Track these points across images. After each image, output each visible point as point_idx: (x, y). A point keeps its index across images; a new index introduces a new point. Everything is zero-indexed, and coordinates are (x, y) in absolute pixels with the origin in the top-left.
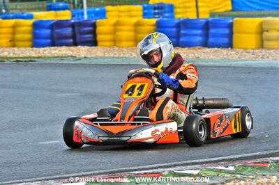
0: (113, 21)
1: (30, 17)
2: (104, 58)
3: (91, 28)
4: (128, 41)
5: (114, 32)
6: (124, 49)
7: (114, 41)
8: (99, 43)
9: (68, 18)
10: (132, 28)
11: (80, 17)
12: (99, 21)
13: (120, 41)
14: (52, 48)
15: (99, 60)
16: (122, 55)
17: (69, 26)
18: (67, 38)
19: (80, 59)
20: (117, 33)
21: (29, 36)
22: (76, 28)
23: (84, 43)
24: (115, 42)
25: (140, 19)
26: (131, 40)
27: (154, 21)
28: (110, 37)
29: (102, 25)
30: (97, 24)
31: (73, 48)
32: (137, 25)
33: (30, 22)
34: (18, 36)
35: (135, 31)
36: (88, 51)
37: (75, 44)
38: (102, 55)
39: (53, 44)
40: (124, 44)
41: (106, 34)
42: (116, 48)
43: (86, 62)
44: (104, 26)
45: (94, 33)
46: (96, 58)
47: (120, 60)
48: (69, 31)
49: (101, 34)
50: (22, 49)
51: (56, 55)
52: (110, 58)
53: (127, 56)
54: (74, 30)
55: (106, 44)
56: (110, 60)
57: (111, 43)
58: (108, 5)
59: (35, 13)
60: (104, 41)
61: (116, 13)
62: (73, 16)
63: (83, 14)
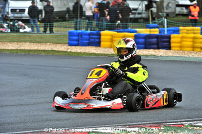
2: (172, 56)
3: (168, 39)
4: (188, 47)
5: (180, 42)
6: (186, 52)
7: (181, 47)
8: (172, 48)
10: (192, 40)
12: (172, 35)
13: (184, 47)
14: (145, 50)
15: (169, 58)
16: (183, 55)
17: (155, 38)
18: (154, 44)
19: (158, 57)
20: (184, 43)
22: (159, 39)
23: (163, 48)
26: (191, 47)
28: (178, 45)
30: (171, 37)
31: (157, 50)
32: (194, 38)
33: (133, 34)
35: (193, 42)
36: (165, 52)
37: (158, 48)
39: (145, 48)
41: (176, 43)
42: (181, 51)
43: (161, 59)
44: (175, 38)
45: (169, 42)
46: (167, 57)
47: (180, 58)
48: (155, 40)
49: (173, 43)
51: (145, 54)
52: (175, 56)
53: (186, 56)
54: (157, 41)
55: (177, 49)
56: (174, 58)
57: (179, 48)
58: (180, 26)
59: (138, 30)
60: (175, 47)
61: (185, 31)
62: (160, 32)
63: (164, 31)
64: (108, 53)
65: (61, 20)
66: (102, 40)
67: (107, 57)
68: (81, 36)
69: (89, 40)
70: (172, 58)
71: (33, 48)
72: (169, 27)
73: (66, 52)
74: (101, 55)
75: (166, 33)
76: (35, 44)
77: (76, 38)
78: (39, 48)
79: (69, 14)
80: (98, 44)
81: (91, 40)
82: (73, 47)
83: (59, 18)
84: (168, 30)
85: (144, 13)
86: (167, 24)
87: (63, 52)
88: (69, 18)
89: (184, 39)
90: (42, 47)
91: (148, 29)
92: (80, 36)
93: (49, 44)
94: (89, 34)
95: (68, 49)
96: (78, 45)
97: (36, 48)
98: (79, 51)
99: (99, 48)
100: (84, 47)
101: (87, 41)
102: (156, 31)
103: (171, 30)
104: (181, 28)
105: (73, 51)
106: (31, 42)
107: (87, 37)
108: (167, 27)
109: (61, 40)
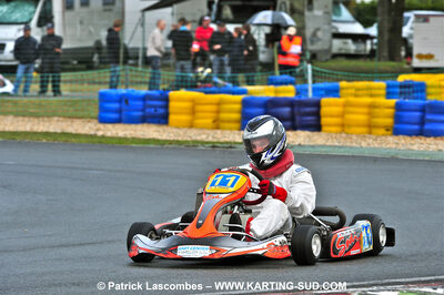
1: (244, 92)
3: (314, 109)
4: (358, 125)
5: (342, 115)
6: (354, 137)
7: (343, 125)
8: (324, 128)
9: (292, 95)
10: (365, 110)
12: (325, 100)
13: (350, 126)
15: (317, 149)
16: (348, 144)
17: (286, 106)
18: (284, 120)
19: (292, 147)
20: (348, 117)
21: (237, 116)
22: (296, 110)
23: (305, 127)
24: (344, 127)
26: (365, 126)
27: (393, 102)
28: (337, 120)
30: (322, 104)
31: (290, 133)
32: (372, 106)
33: (239, 98)
34: (224, 116)
35: (369, 114)
36: (309, 136)
37: (294, 128)
41: (332, 116)
42: (344, 135)
44: (330, 106)
45: (318, 115)
46: (313, 146)
48: (286, 111)
49: (327, 116)
50: (228, 132)
52: (330, 146)
53: (354, 145)
54: (292, 112)
55: (334, 129)
56: (330, 149)
57: (339, 129)
58: (341, 80)
59: (249, 88)
60: (330, 125)
61: (353, 91)
62: (298, 93)
63: (307, 91)
64: (185, 139)
65: (84, 66)
66: (171, 110)
67: (182, 147)
68: (127, 102)
69: (143, 110)
70: (324, 149)
71: (21, 129)
72: (318, 82)
73: (94, 136)
74: (170, 142)
75: (310, 94)
76: (26, 119)
77: (116, 106)
78: (36, 129)
79: (100, 53)
80: (163, 119)
81: (147, 110)
82: (109, 126)
83: (80, 62)
84: (314, 89)
86: (313, 76)
87: (86, 136)
88: (101, 62)
89: (351, 109)
90: (41, 126)
91: (272, 87)
92: (124, 102)
93: (56, 118)
94: (144, 98)
95: (98, 130)
96: (119, 121)
97: (28, 128)
98: (121, 134)
99: (165, 127)
100: (133, 126)
101: (140, 113)
102: (288, 92)
103: (322, 89)
104: (343, 84)
105: (109, 134)
106: (17, 115)
107: (140, 103)
108: (314, 82)
109: (83, 110)
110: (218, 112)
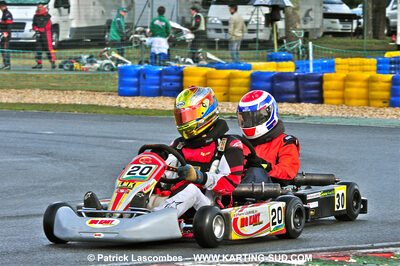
0: (343, 75)
1: (249, 68)
2: (331, 117)
3: (317, 83)
4: (358, 99)
5: (343, 88)
6: (355, 109)
7: (343, 98)
8: (326, 101)
9: (292, 70)
10: (365, 84)
11: (305, 70)
12: (326, 75)
13: (350, 98)
15: (325, 120)
16: (352, 115)
17: (291, 80)
18: (289, 93)
19: (303, 118)
20: (348, 90)
21: (246, 89)
22: (300, 83)
23: (308, 100)
24: (344, 100)
25: (374, 74)
26: (363, 99)
27: (389, 77)
28: (339, 93)
29: (330, 80)
30: (324, 78)
31: (296, 105)
32: (370, 81)
33: (248, 73)
34: (233, 89)
35: (368, 88)
36: (313, 108)
37: (298, 100)
38: (328, 114)
40: (354, 102)
41: (334, 90)
42: (345, 107)
43: (310, 121)
44: (331, 81)
45: (320, 88)
46: (321, 118)
47: (349, 121)
48: (291, 85)
49: (328, 90)
52: (337, 117)
53: (358, 116)
54: (297, 86)
55: (335, 101)
56: (337, 120)
59: (253, 64)
60: (331, 98)
61: (347, 67)
62: (297, 68)
63: (308, 66)
66: (185, 84)
68: (144, 76)
69: (159, 84)
70: (333, 120)
71: (49, 101)
72: (319, 58)
73: (119, 108)
75: (311, 70)
76: (52, 92)
77: (136, 80)
78: (63, 101)
80: (177, 92)
81: (164, 84)
82: (130, 99)
84: (314, 65)
85: (261, 30)
86: (314, 52)
87: (111, 107)
89: (350, 83)
90: (67, 99)
91: (274, 63)
92: (142, 76)
93: (79, 92)
94: (160, 74)
95: (120, 102)
96: (137, 94)
97: (55, 100)
98: (143, 106)
100: (150, 98)
101: (157, 87)
102: (288, 67)
103: (319, 65)
104: (338, 60)
105: (132, 106)
106: (42, 88)
107: (157, 78)
108: (314, 57)
110: (229, 86)
